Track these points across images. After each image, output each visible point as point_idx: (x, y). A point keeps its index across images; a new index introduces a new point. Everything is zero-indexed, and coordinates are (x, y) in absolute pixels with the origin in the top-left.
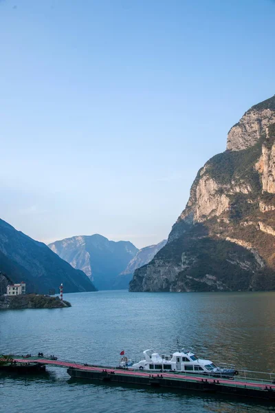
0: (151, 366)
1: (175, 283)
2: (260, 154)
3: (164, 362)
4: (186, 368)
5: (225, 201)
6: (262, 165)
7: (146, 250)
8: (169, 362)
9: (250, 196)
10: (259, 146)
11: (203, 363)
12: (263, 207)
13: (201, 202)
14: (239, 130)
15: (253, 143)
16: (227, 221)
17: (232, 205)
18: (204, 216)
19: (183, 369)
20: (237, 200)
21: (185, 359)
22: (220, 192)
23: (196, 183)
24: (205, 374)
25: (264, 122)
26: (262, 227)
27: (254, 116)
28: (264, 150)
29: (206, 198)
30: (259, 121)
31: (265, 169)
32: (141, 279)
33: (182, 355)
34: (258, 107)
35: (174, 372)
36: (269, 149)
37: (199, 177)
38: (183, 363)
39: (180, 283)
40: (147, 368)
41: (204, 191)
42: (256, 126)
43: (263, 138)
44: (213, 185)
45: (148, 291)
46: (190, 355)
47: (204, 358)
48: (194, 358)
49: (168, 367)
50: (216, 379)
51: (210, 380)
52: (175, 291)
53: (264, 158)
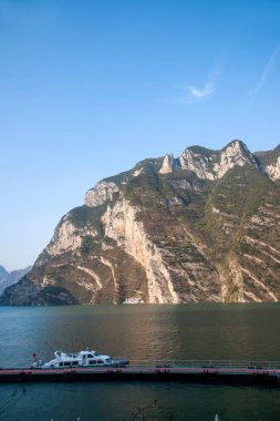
0: (61, 364)
1: (36, 299)
2: (105, 210)
3: (72, 359)
4: (91, 362)
5: (79, 240)
6: (106, 218)
7: (14, 273)
8: (76, 359)
9: (96, 238)
10: (105, 205)
11: (104, 358)
12: (105, 247)
13: (62, 239)
14: (93, 193)
15: (101, 203)
16: (79, 254)
17: (83, 243)
18: (63, 250)
19: (87, 364)
20: (87, 240)
21: (90, 356)
22: (76, 233)
23: (60, 225)
24: (106, 366)
25: (110, 190)
26: (102, 260)
27: (104, 185)
28: (109, 209)
29: (66, 236)
30: (107, 189)
31: (108, 221)
32: (9, 296)
33: (87, 353)
34: (107, 180)
35: (82, 367)
36: (112, 208)
37: (62, 221)
38: (88, 360)
39: (41, 299)
40: (57, 366)
41: (65, 232)
42: (104, 192)
43: (108, 200)
44: (72, 228)
45: (14, 305)
46: (93, 353)
47: (104, 354)
48: (97, 355)
49: (76, 363)
50: (119, 369)
51: (115, 370)
52: (36, 305)
53: (107, 214)
